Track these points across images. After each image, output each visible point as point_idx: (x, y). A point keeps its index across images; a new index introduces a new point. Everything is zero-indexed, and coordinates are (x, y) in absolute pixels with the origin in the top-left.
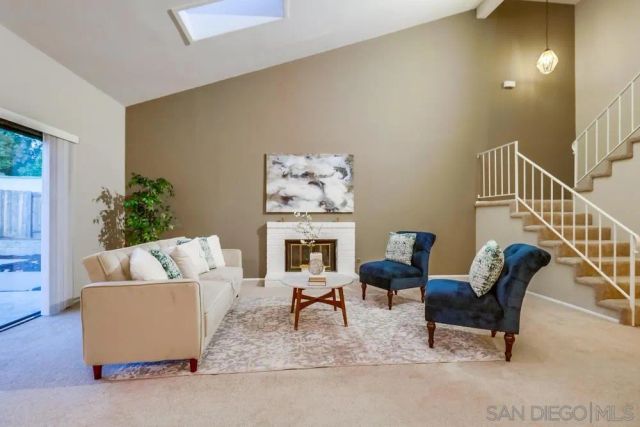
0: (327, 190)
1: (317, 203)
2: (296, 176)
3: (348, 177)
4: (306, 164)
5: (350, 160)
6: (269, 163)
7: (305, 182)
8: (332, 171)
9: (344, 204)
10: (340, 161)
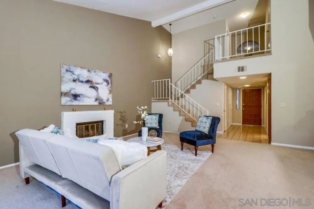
0: (99, 92)
1: (94, 100)
2: (82, 82)
3: (110, 85)
4: (88, 75)
5: (110, 76)
6: (63, 70)
7: (87, 86)
8: (102, 81)
9: (108, 100)
10: (106, 76)
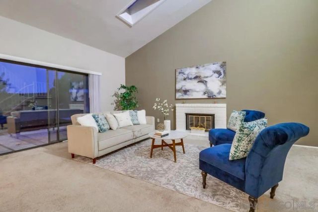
0: (209, 85)
1: (202, 93)
2: (191, 79)
3: (222, 76)
4: (196, 71)
5: (223, 65)
6: (177, 74)
7: (195, 82)
8: (212, 73)
9: (220, 92)
10: (216, 67)
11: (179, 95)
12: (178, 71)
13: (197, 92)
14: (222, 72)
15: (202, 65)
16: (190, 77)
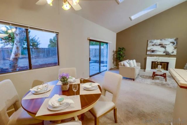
0: (167, 49)
1: (163, 52)
2: (157, 45)
3: (175, 45)
4: (160, 42)
5: (176, 40)
6: (149, 42)
7: (159, 47)
8: (169, 43)
9: (173, 52)
10: (173, 40)
11: (148, 53)
12: (150, 41)
13: (160, 51)
14: (175, 43)
15: (164, 39)
16: (156, 44)
